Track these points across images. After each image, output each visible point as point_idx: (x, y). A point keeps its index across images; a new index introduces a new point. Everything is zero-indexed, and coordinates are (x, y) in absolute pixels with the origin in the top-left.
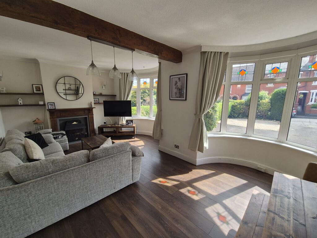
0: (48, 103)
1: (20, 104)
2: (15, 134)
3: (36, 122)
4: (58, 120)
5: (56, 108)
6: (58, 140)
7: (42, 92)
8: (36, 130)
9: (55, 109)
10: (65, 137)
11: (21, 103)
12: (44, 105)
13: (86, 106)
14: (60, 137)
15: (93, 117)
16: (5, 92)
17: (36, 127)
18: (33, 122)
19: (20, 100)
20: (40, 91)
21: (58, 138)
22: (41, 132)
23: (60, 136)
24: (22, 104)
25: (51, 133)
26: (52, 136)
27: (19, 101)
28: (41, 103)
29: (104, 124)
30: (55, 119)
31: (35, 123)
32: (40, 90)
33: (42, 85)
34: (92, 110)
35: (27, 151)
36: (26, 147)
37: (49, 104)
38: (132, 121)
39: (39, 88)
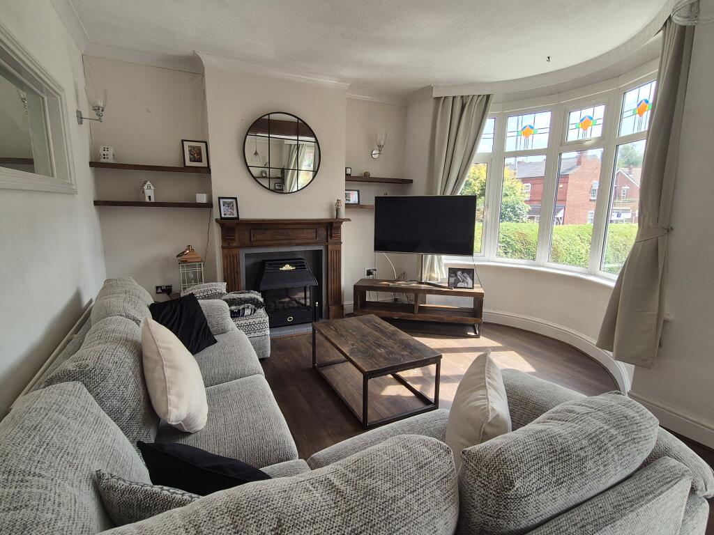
0: (219, 198)
1: (147, 200)
2: (124, 295)
3: (184, 257)
4: (242, 253)
5: (241, 217)
6: (242, 321)
7: (206, 166)
8: (184, 282)
9: (237, 218)
10: (262, 311)
11: (150, 197)
12: (209, 205)
13: (321, 214)
14: (247, 312)
15: (339, 252)
16: (111, 160)
17: (183, 274)
18: (178, 256)
19: (149, 188)
20: (200, 160)
21: (243, 315)
22: (197, 290)
23: (248, 308)
24: (153, 200)
25: (224, 297)
26: (226, 305)
27: (146, 191)
28: (202, 198)
29: (366, 277)
30: (235, 251)
31: (183, 259)
32: (201, 157)
33: (206, 143)
34: (339, 228)
35: (148, 376)
36: (145, 361)
37: (222, 201)
38: (470, 272)
39: (200, 154)
